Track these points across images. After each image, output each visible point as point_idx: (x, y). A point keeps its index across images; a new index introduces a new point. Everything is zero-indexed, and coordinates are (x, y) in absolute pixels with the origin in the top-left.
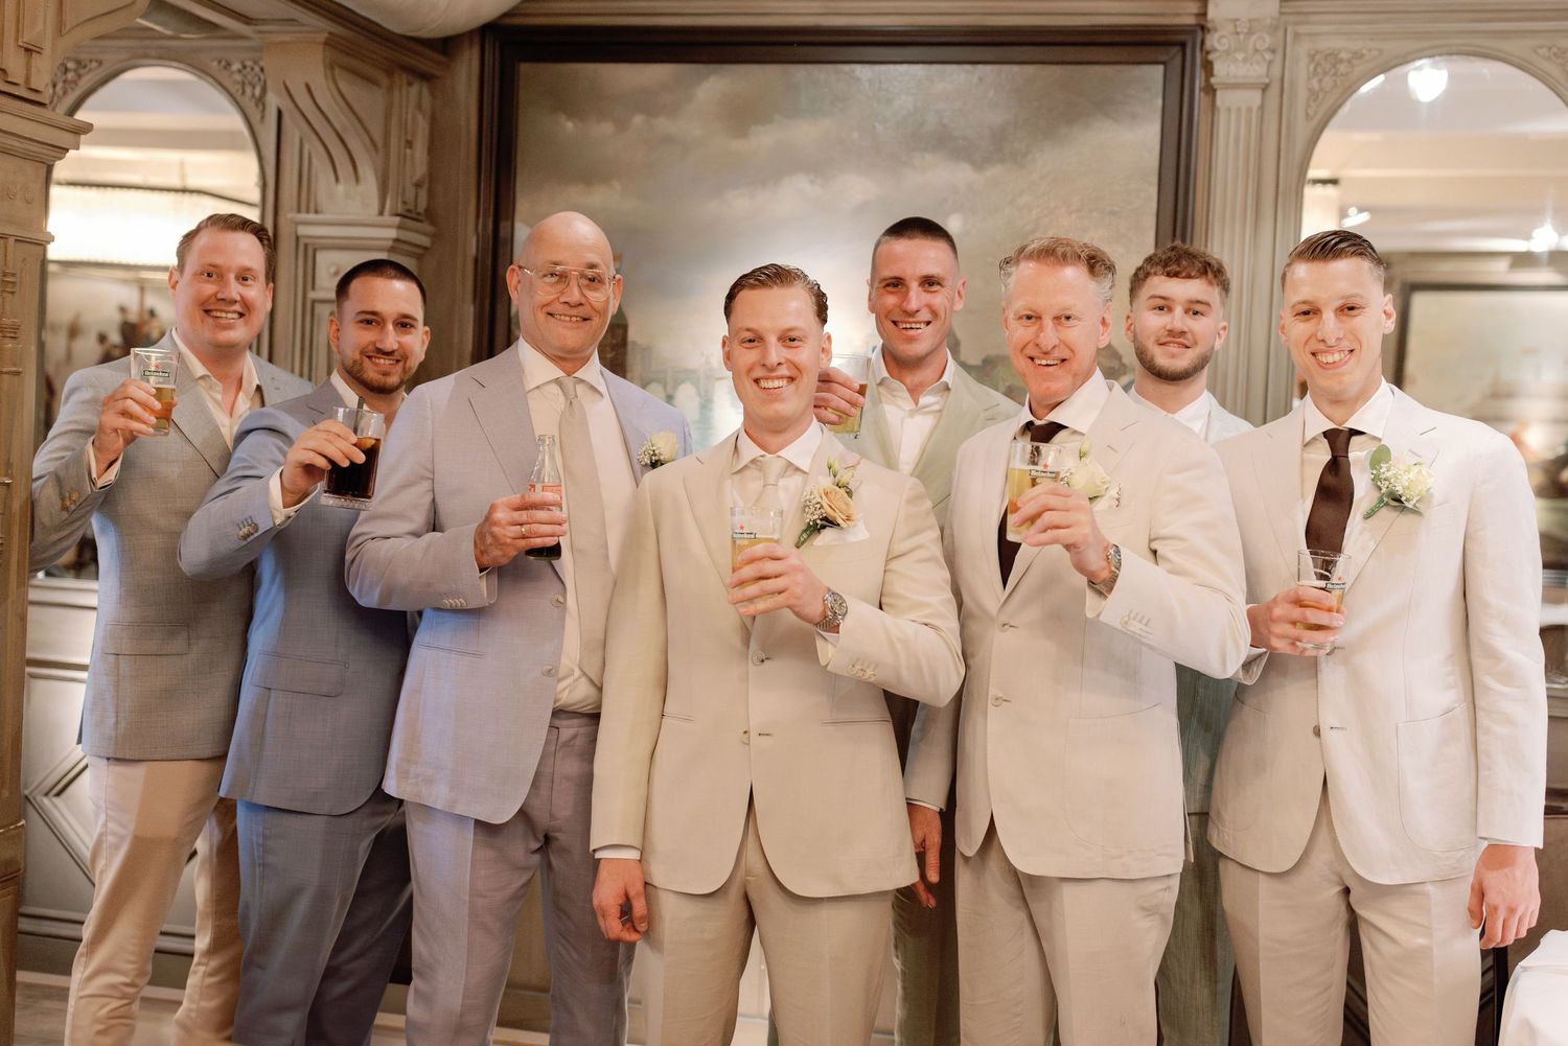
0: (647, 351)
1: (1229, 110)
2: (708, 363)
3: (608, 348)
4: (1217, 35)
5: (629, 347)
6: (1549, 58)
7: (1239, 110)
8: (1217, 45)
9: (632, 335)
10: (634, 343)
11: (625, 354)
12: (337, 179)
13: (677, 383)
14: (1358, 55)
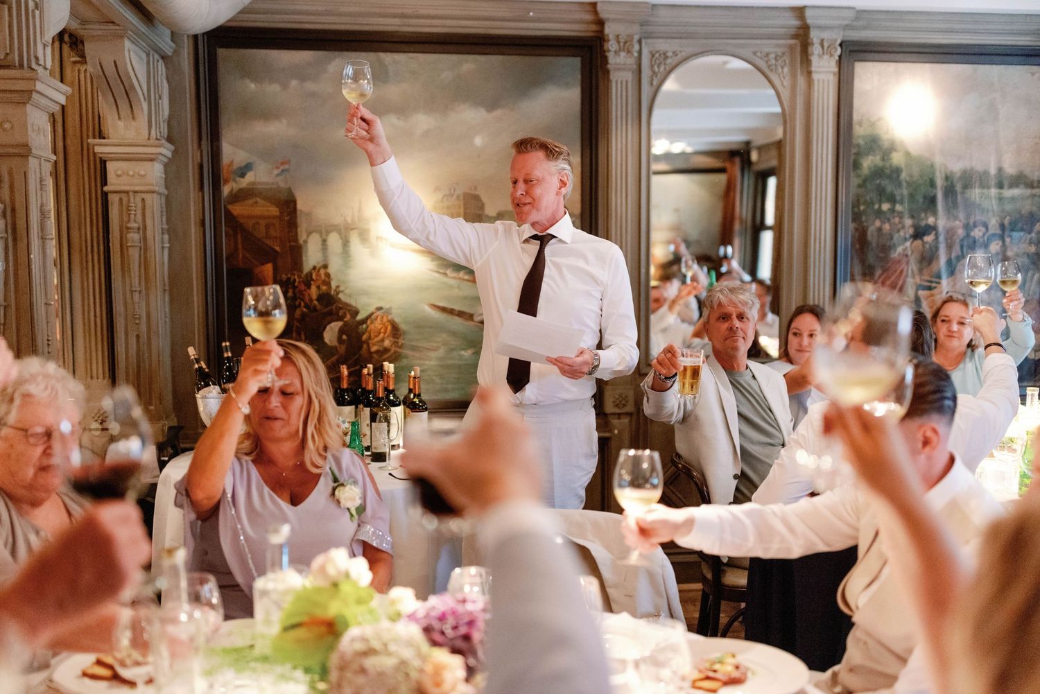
0: (309, 215)
1: (616, 82)
2: (345, 220)
3: (285, 214)
4: (610, 43)
5: (298, 213)
6: (761, 58)
7: (622, 83)
8: (611, 48)
9: (299, 206)
10: (301, 211)
11: (296, 217)
12: (119, 118)
13: (328, 232)
14: (675, 54)
